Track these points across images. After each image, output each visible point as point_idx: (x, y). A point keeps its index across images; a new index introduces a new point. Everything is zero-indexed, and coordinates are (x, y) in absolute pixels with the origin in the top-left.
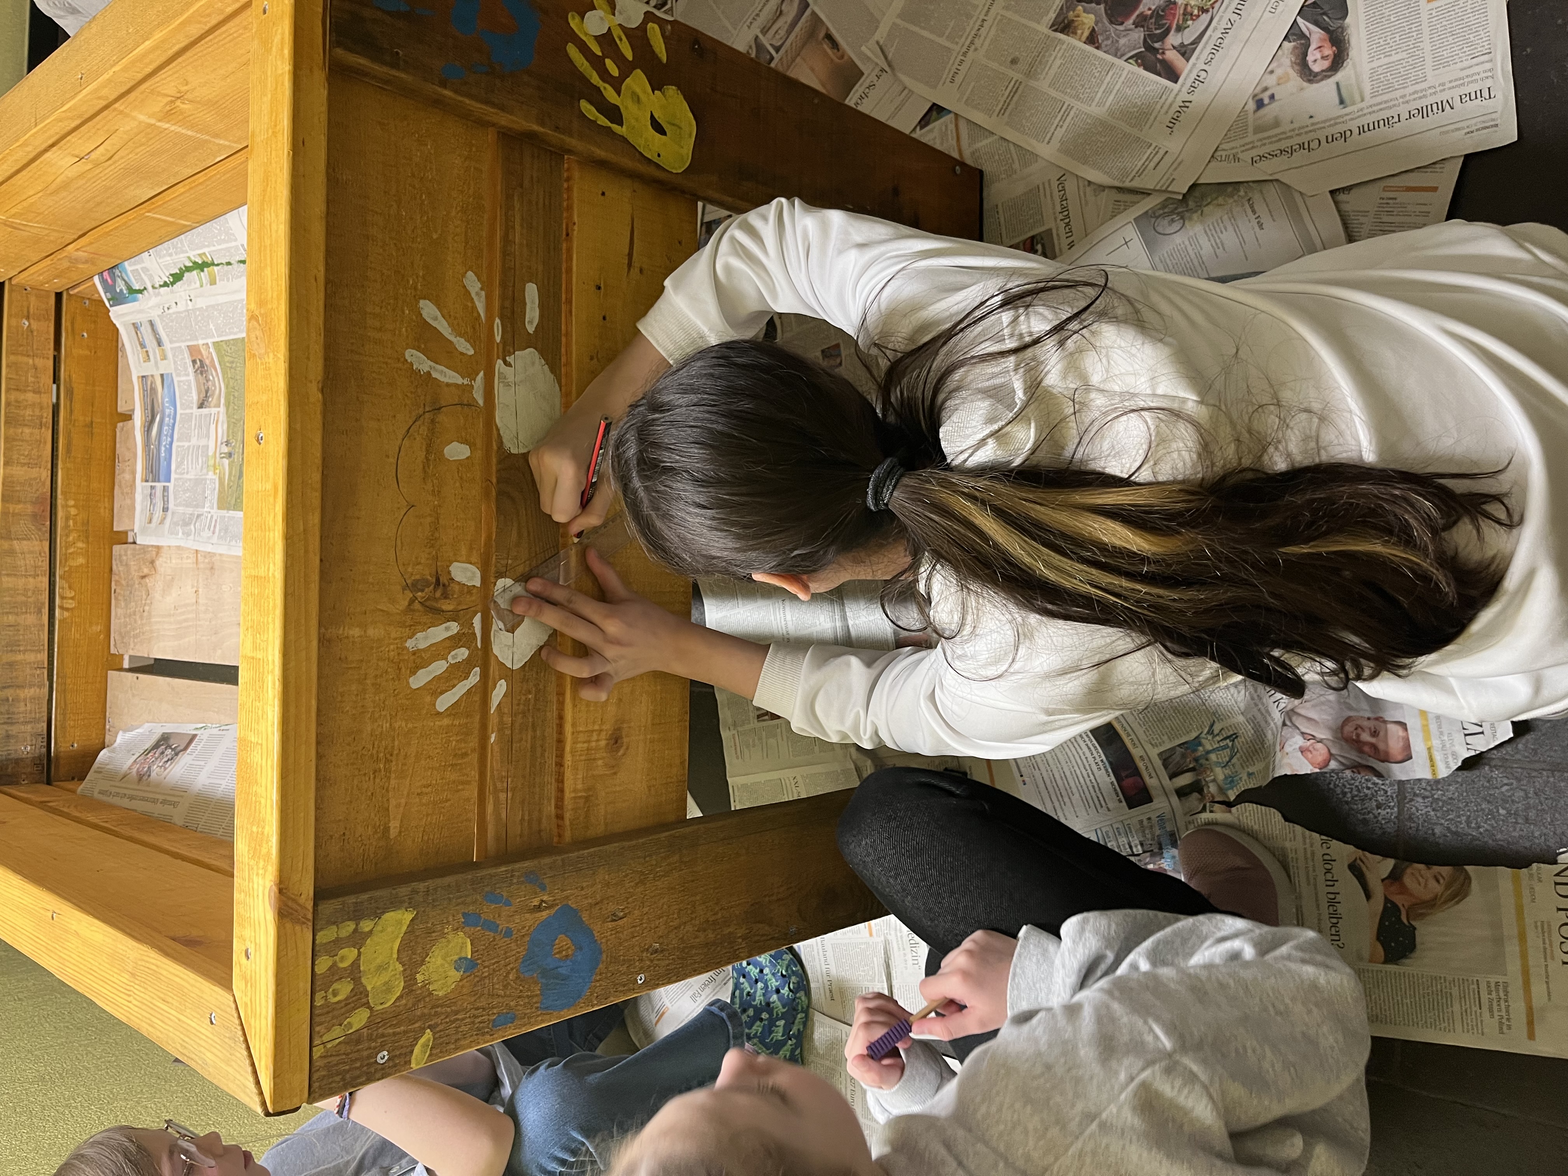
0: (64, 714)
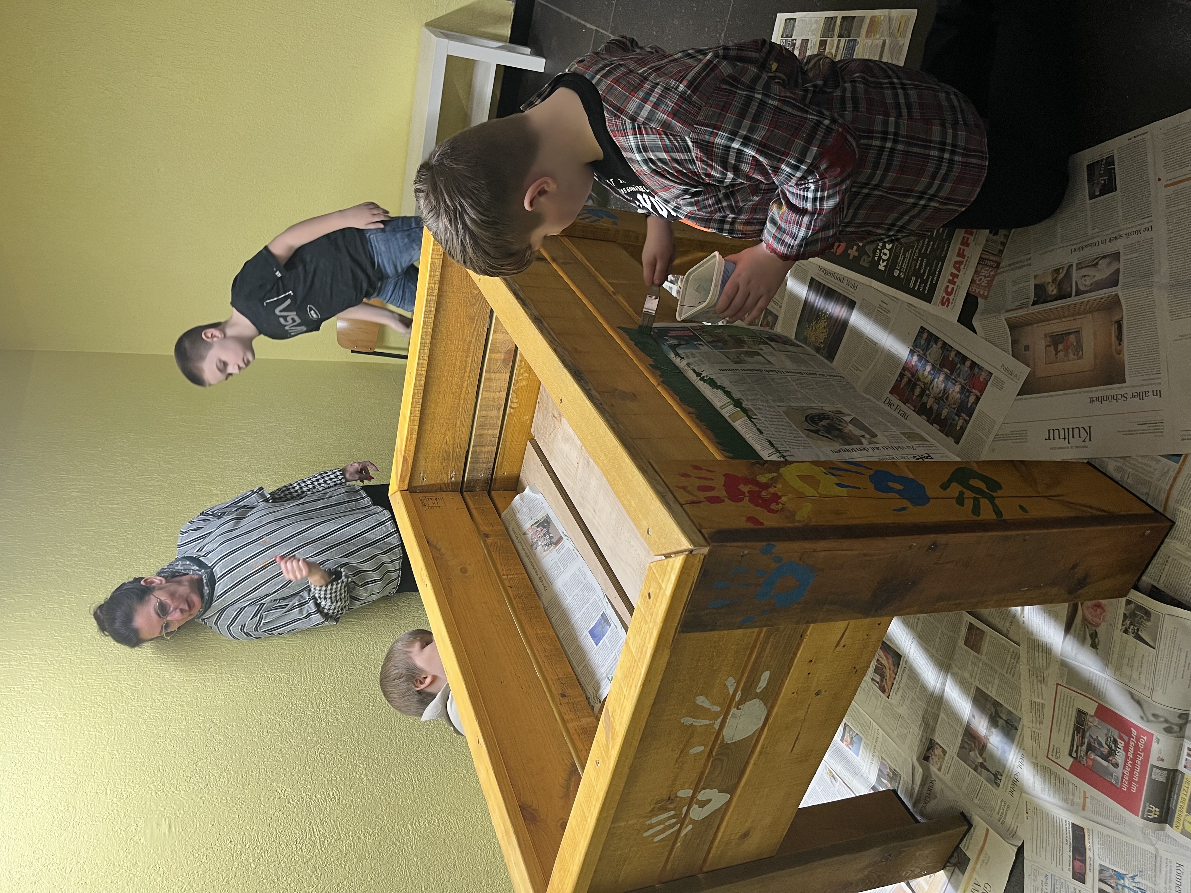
0: (503, 460)
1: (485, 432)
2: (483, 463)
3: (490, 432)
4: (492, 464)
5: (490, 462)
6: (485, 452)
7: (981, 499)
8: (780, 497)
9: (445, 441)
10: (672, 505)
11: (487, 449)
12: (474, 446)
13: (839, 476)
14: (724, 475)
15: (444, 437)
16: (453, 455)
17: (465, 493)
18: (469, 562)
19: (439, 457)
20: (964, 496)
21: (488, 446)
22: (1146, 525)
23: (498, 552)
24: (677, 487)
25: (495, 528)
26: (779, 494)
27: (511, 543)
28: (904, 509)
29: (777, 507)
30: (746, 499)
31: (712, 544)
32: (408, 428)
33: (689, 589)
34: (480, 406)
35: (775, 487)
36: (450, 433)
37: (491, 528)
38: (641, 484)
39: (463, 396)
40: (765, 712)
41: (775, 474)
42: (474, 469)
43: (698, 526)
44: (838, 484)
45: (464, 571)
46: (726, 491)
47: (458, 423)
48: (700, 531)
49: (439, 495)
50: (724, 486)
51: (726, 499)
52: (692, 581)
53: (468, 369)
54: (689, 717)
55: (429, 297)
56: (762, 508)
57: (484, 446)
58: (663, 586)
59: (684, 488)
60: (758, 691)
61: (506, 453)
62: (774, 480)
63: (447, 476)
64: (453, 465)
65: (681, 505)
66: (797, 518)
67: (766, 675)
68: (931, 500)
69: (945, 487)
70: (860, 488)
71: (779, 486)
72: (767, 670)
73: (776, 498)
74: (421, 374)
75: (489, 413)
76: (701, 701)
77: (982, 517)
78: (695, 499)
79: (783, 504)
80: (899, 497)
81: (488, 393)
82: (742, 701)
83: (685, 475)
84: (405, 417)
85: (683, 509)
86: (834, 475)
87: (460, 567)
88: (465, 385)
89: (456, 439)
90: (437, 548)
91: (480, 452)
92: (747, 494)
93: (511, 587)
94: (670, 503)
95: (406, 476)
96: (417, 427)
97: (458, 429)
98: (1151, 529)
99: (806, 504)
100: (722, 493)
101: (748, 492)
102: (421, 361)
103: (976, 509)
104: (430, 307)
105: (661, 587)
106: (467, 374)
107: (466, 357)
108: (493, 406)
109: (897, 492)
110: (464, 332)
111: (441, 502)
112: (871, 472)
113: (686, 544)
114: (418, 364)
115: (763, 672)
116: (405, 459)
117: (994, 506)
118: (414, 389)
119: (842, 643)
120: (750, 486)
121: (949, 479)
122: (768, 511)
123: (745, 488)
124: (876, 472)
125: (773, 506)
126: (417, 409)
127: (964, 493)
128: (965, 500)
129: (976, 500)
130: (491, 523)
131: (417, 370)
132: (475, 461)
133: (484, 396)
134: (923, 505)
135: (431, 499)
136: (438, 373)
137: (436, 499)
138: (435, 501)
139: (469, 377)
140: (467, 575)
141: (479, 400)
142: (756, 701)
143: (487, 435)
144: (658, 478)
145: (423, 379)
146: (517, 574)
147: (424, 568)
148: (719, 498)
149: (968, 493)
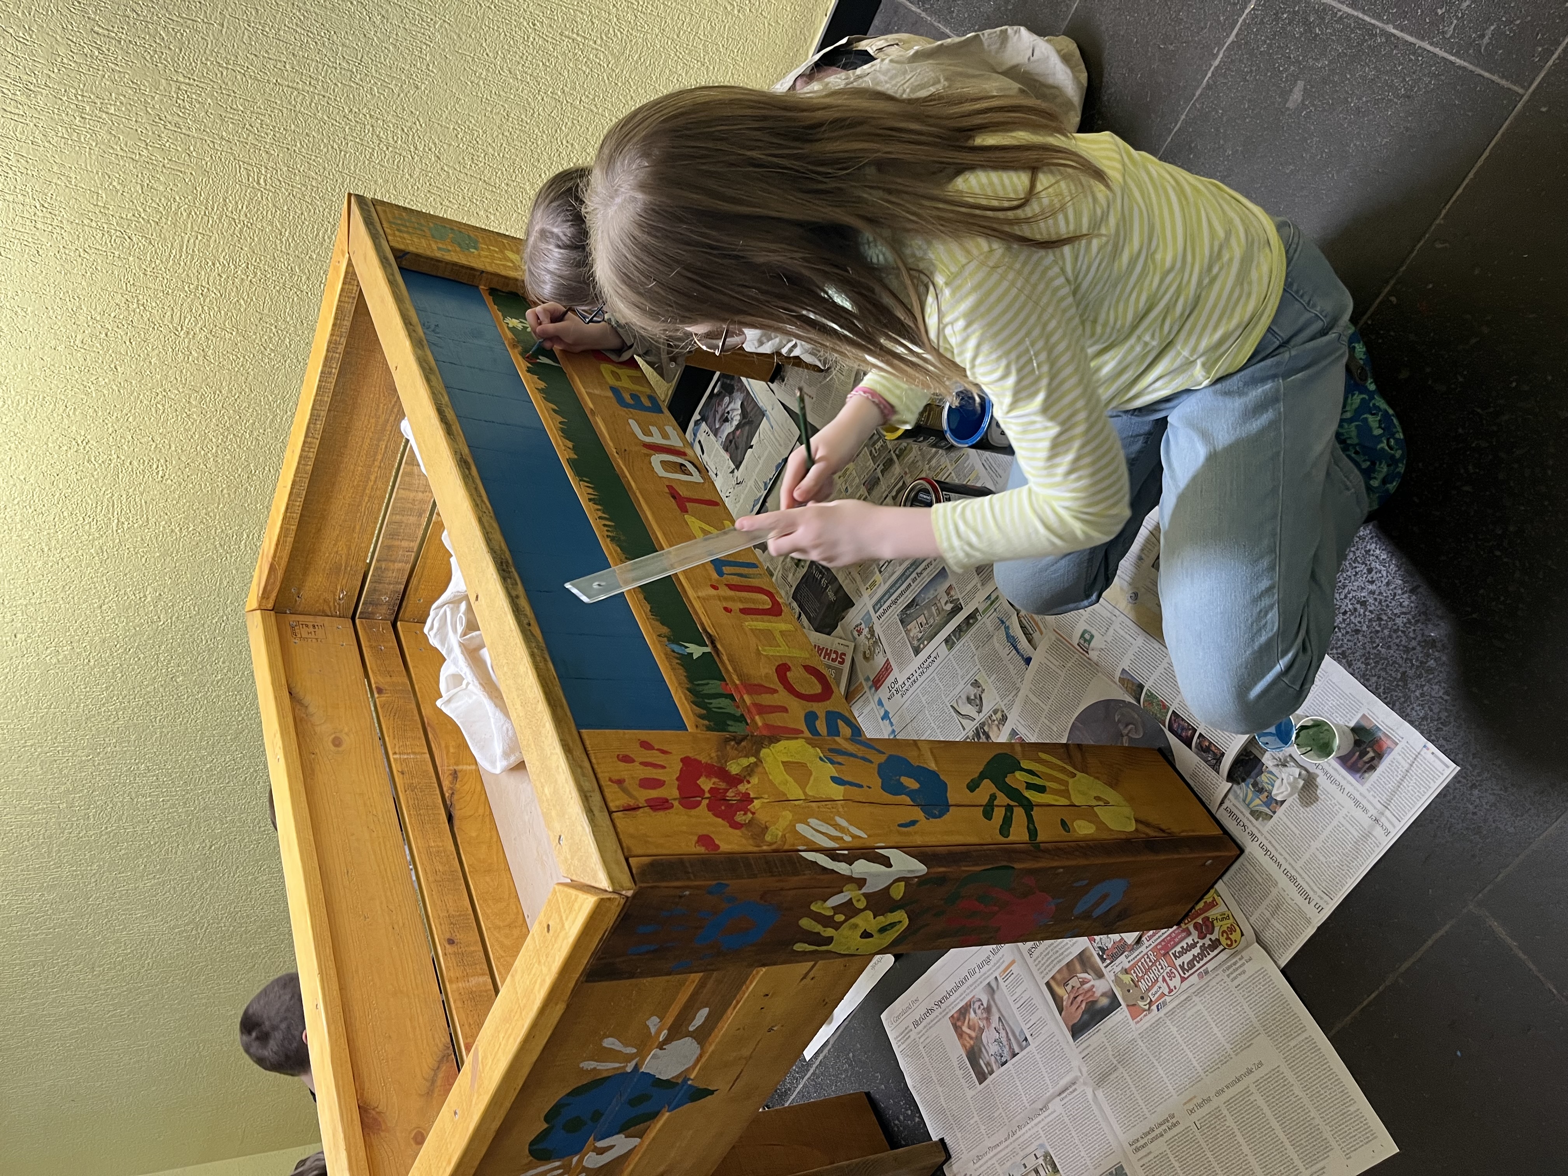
1: (397, 543)
2: (390, 584)
3: (405, 544)
4: (403, 587)
5: (400, 583)
6: (393, 570)
7: (1015, 809)
8: (751, 801)
9: (335, 549)
10: (596, 813)
11: (398, 565)
12: (378, 561)
13: (840, 764)
14: (682, 760)
15: (335, 545)
16: (345, 569)
17: (357, 621)
18: (346, 730)
19: (324, 570)
20: (996, 803)
21: (400, 562)
22: (1209, 854)
23: (392, 718)
24: (610, 780)
25: (394, 679)
26: (752, 796)
27: (414, 706)
28: (913, 823)
29: (744, 818)
30: (705, 802)
31: (639, 884)
32: (281, 528)
33: (600, 937)
34: (393, 508)
35: (749, 782)
36: (344, 540)
37: (388, 679)
38: (560, 770)
39: (367, 492)
40: (698, 1052)
41: (753, 760)
42: (375, 590)
43: (625, 850)
44: (834, 779)
45: (337, 742)
46: (679, 788)
47: (358, 527)
48: (627, 860)
49: (319, 620)
50: (678, 779)
51: (676, 803)
52: (605, 928)
53: (380, 457)
54: (592, 1060)
55: (330, 355)
56: (723, 819)
57: (394, 562)
58: (567, 926)
59: (620, 782)
60: (691, 1029)
61: (426, 573)
62: (750, 770)
63: (334, 595)
64: (344, 582)
65: (610, 813)
66: (768, 838)
67: (705, 1012)
68: (951, 808)
69: (973, 786)
70: (861, 786)
71: (755, 780)
72: (706, 1007)
73: (747, 799)
74: (307, 457)
75: (405, 519)
76: (610, 1043)
77: (1011, 838)
78: (632, 803)
79: (753, 813)
80: (912, 803)
81: (407, 492)
82: (668, 1040)
83: (626, 759)
84: (278, 511)
85: (612, 820)
86: (832, 762)
87: (333, 736)
88: (373, 478)
89: (353, 549)
90: (302, 705)
91: (387, 569)
92: (707, 795)
93: (403, 773)
94: (594, 808)
95: (272, 590)
96: (294, 527)
97: (355, 535)
98: (1213, 858)
99: (784, 813)
100: (671, 792)
101: (709, 792)
102: (309, 440)
103: (1006, 827)
104: (331, 367)
105: (563, 925)
106: (377, 463)
107: (379, 440)
108: (411, 510)
109: (911, 794)
110: (378, 406)
111: (320, 632)
112: (882, 758)
113: (604, 883)
114: (304, 442)
115: (699, 1009)
116: (272, 569)
117: (1030, 818)
118: (295, 476)
119: (811, 975)
120: (714, 780)
121: (981, 773)
122: (731, 826)
123: (706, 784)
124: (891, 757)
125: (740, 817)
126: (298, 504)
127: (996, 798)
128: (996, 809)
129: (1009, 809)
130: (389, 672)
131: (302, 450)
132: (377, 580)
133: (400, 496)
134: (940, 817)
135: (307, 626)
136: (335, 457)
137: (314, 626)
138: (311, 629)
139: (380, 467)
140: (340, 749)
141: (392, 500)
142: (688, 1040)
143: (398, 547)
144: (587, 764)
145: (311, 463)
146: (414, 753)
147: (278, 735)
148: (667, 801)
149: (1002, 799)
